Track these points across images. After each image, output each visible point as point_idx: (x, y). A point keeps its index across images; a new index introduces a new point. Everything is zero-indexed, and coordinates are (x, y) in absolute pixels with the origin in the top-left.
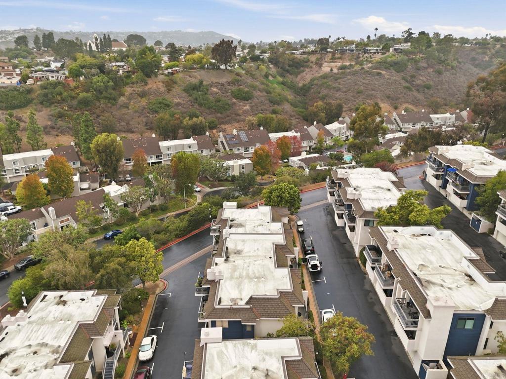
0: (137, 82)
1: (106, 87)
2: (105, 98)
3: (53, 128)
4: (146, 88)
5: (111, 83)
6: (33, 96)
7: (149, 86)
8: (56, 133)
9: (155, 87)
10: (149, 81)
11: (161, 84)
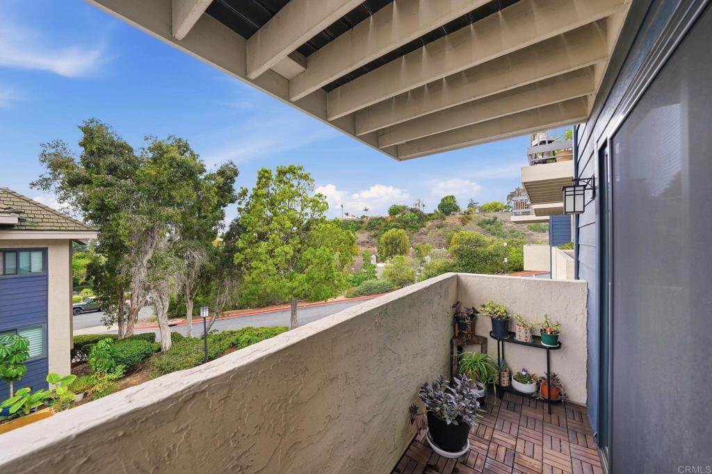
0: (437, 218)
1: (412, 220)
2: (410, 227)
3: (368, 242)
4: (444, 222)
5: (417, 217)
6: (363, 225)
7: (447, 221)
8: (368, 246)
9: (452, 221)
10: (447, 218)
11: (458, 220)
